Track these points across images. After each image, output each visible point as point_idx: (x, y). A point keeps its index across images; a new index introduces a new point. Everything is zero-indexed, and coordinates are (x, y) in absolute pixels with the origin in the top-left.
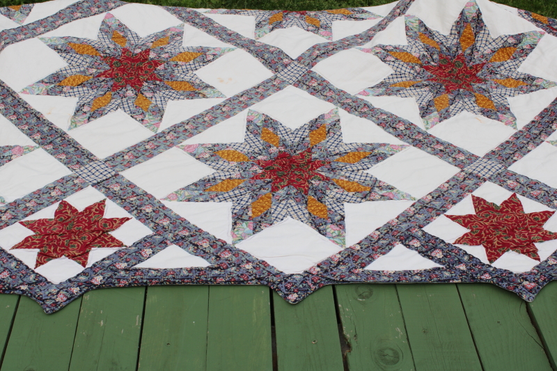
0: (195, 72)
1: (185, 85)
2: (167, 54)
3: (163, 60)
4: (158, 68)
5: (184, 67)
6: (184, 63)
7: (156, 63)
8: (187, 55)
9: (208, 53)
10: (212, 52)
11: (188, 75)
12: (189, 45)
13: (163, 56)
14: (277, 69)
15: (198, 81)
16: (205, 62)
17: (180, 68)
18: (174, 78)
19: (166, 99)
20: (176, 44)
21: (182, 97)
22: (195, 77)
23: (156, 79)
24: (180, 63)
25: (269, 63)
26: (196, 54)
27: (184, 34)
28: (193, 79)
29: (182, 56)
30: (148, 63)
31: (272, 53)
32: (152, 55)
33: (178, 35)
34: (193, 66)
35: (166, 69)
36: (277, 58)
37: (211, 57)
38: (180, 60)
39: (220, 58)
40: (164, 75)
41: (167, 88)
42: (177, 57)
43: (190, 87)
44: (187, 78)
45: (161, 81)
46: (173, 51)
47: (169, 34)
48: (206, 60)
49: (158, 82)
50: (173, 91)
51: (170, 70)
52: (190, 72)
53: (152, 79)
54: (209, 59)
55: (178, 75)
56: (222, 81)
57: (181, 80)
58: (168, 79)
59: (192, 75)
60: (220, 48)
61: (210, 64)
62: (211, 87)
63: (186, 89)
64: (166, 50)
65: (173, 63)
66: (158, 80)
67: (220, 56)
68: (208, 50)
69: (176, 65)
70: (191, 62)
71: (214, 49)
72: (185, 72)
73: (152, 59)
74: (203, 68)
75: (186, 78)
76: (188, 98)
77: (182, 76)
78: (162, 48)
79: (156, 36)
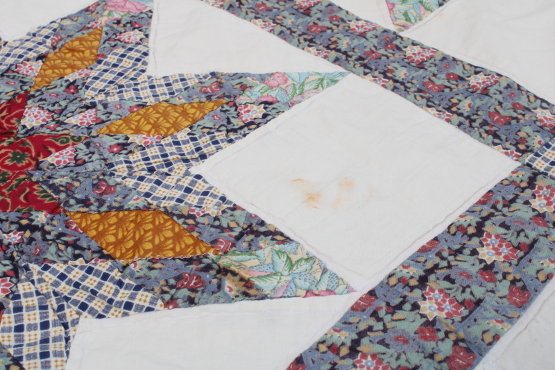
0: (196, 169)
1: (158, 230)
2: (91, 112)
3: (73, 132)
4: (50, 159)
5: (151, 152)
6: (152, 139)
7: (44, 145)
8: (165, 115)
9: (242, 100)
10: (257, 92)
11: (167, 181)
12: (173, 71)
13: (73, 120)
14: (523, 140)
15: (211, 206)
16: (235, 130)
17: (137, 155)
18: (109, 199)
19: (70, 312)
20: (127, 63)
21: (143, 298)
22: (200, 187)
23: (35, 203)
24: (137, 139)
25: (484, 123)
26: (200, 106)
27: (154, 21)
28: (192, 199)
29: (146, 117)
30: (11, 145)
31: (485, 92)
32: (33, 118)
33: (134, 24)
34: (188, 148)
35: (79, 163)
36: (508, 104)
37: (258, 112)
38: (137, 131)
39: (288, 114)
40: (68, 188)
41: (77, 249)
42: (127, 120)
43: (177, 237)
44: (166, 195)
45: (54, 209)
46: (113, 99)
47: (103, 20)
48: (237, 123)
49: (41, 217)
50: (103, 266)
51: (95, 165)
52: (179, 168)
53: (16, 203)
54: (247, 117)
55: (130, 183)
56: (312, 198)
57: (141, 203)
58: (85, 202)
59: (186, 183)
60: (285, 77)
61: (254, 135)
62: (273, 234)
63: (159, 248)
64: (88, 95)
65: (109, 141)
66: (40, 207)
67: (290, 105)
68: (244, 88)
69: (123, 146)
70: (182, 136)
71: (262, 78)
72: (157, 171)
73: (29, 132)
74: (228, 149)
75: (160, 192)
76: (171, 303)
77: (145, 187)
78: (72, 86)
79: (58, 30)
